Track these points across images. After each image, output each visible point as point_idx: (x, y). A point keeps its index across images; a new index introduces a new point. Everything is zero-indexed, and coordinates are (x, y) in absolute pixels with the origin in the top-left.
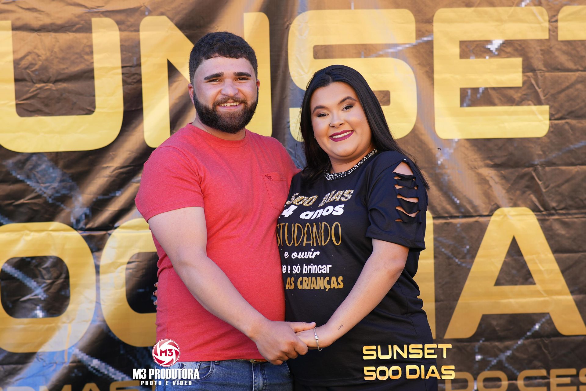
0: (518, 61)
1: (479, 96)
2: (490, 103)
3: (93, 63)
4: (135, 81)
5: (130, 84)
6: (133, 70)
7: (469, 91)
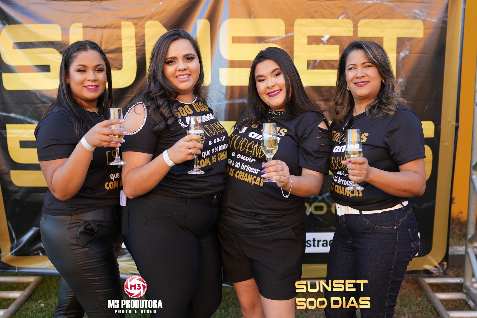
0: (337, 47)
1: (317, 64)
2: (323, 68)
3: (121, 44)
4: (142, 53)
5: (140, 55)
6: (142, 48)
7: (312, 62)
